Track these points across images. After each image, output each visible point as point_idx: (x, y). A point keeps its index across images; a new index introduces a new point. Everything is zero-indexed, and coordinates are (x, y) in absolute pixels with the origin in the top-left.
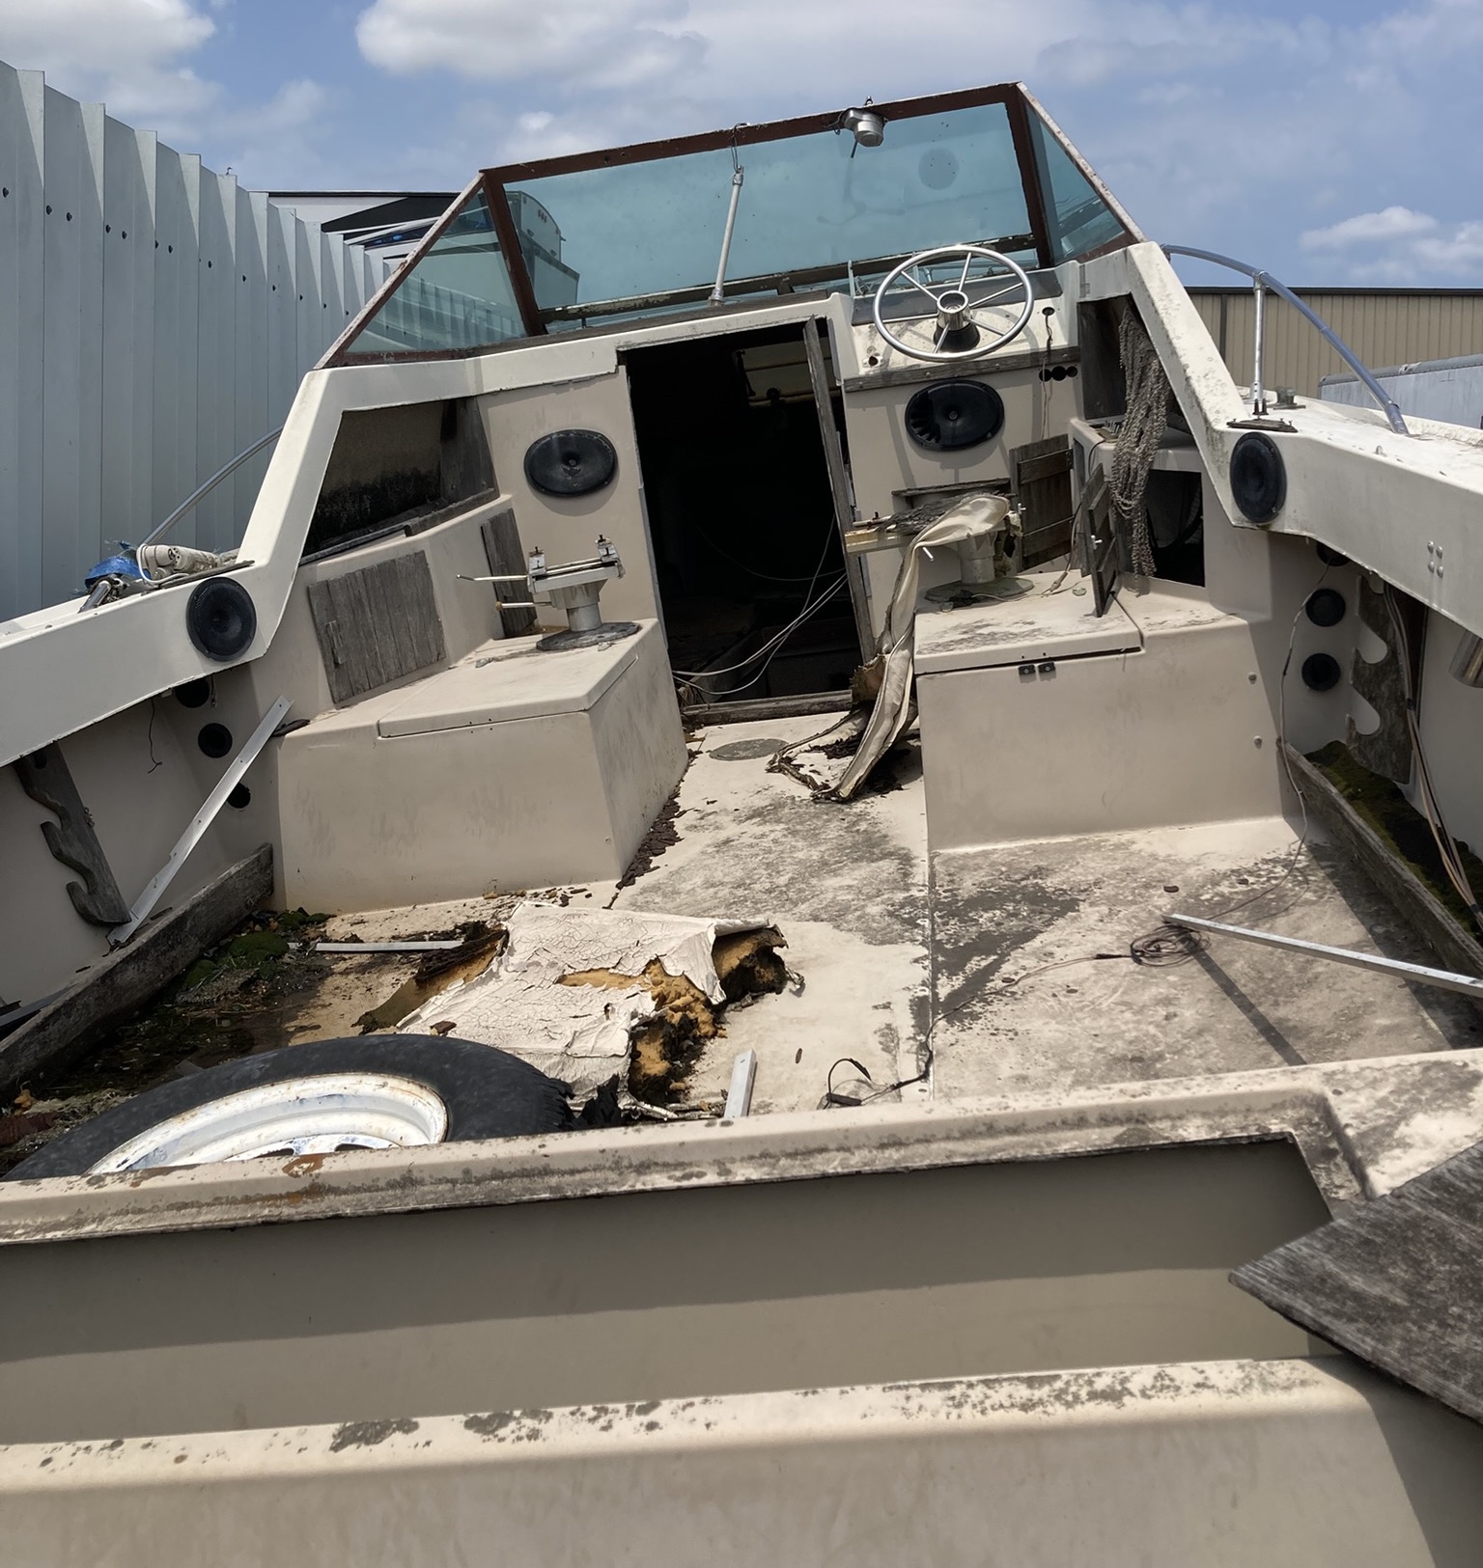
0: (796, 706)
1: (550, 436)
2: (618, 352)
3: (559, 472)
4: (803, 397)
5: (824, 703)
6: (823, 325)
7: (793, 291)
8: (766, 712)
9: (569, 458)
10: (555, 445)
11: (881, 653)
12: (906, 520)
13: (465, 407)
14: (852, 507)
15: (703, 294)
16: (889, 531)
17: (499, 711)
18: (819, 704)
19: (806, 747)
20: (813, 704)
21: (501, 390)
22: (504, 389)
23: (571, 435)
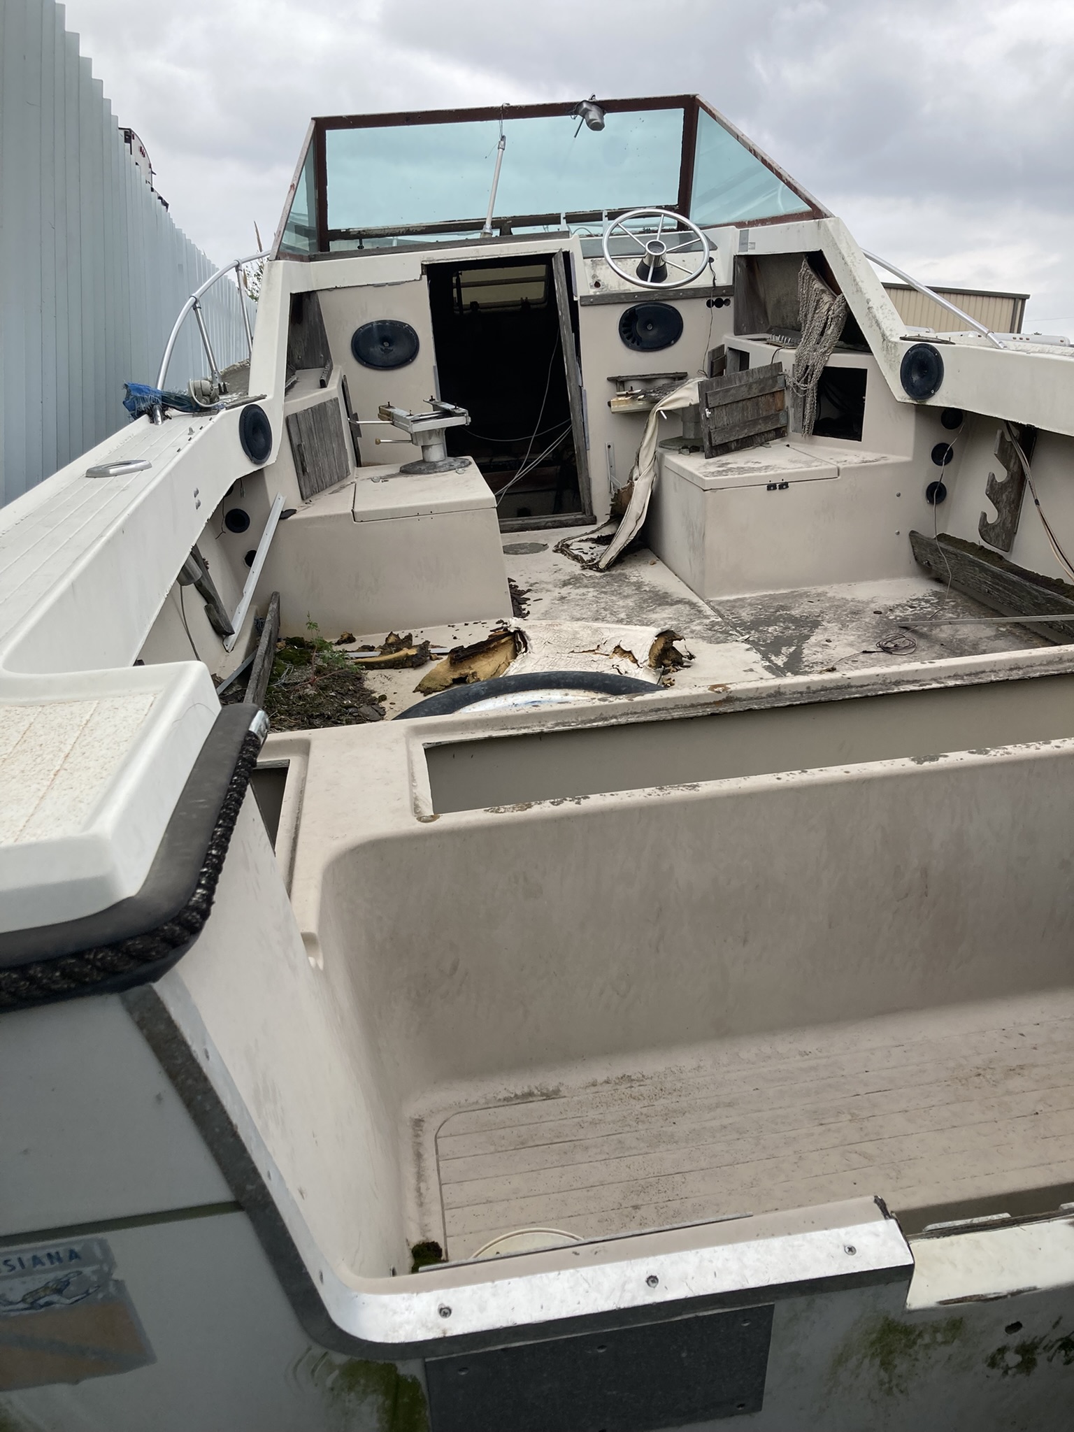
0: (536, 523)
1: (372, 323)
2: (422, 264)
3: (376, 350)
5: (555, 521)
6: (567, 255)
8: (516, 527)
9: (384, 339)
10: (375, 331)
11: (632, 480)
13: (309, 298)
14: (580, 387)
16: (639, 400)
17: (437, 506)
18: (551, 522)
19: (578, 539)
20: (548, 522)
21: (336, 288)
22: (338, 286)
23: (387, 324)
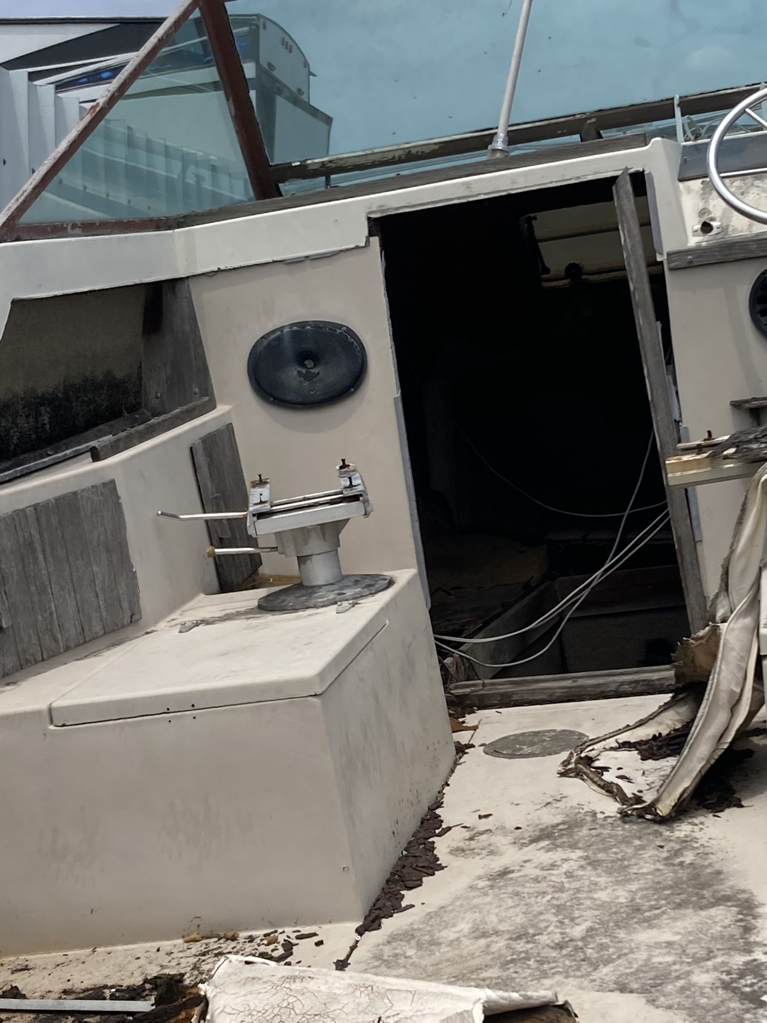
0: (599, 685)
1: (281, 329)
2: (369, 219)
3: (292, 375)
4: (612, 274)
5: (637, 682)
6: (639, 181)
7: (601, 137)
8: (558, 693)
9: (302, 357)
10: (287, 340)
11: (714, 621)
12: (750, 441)
13: (174, 293)
14: (677, 423)
15: (482, 141)
16: (726, 457)
17: (203, 693)
18: (630, 683)
19: (612, 742)
20: (622, 683)
21: (219, 270)
22: (222, 268)
23: (308, 327)
